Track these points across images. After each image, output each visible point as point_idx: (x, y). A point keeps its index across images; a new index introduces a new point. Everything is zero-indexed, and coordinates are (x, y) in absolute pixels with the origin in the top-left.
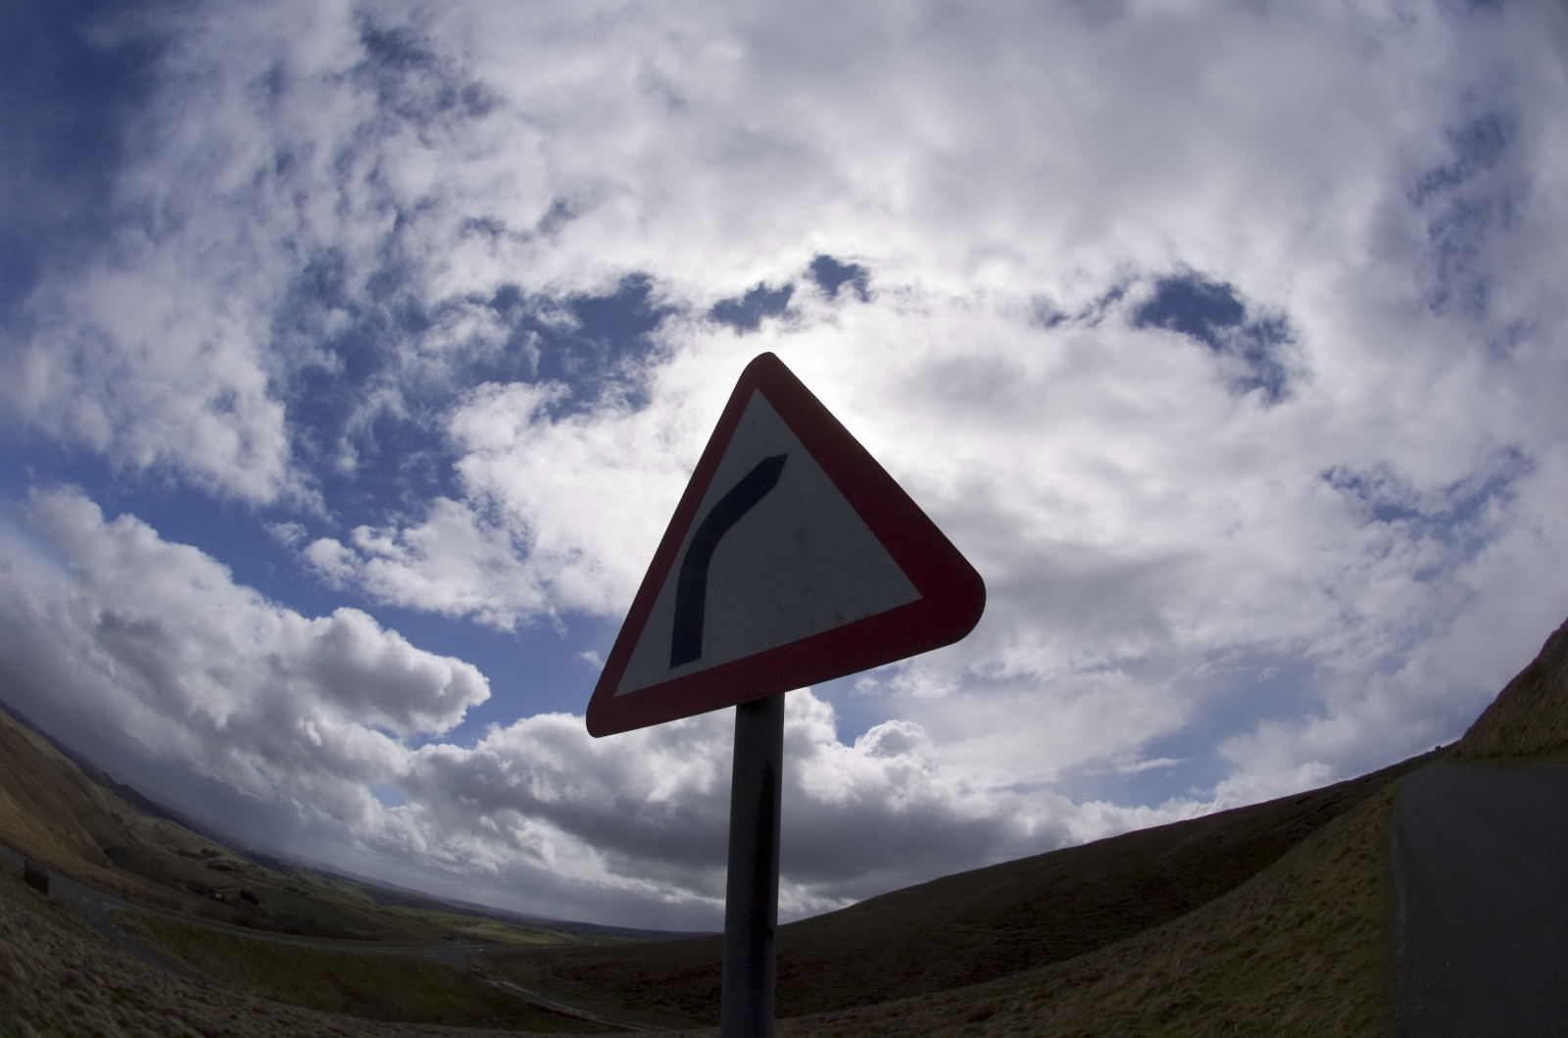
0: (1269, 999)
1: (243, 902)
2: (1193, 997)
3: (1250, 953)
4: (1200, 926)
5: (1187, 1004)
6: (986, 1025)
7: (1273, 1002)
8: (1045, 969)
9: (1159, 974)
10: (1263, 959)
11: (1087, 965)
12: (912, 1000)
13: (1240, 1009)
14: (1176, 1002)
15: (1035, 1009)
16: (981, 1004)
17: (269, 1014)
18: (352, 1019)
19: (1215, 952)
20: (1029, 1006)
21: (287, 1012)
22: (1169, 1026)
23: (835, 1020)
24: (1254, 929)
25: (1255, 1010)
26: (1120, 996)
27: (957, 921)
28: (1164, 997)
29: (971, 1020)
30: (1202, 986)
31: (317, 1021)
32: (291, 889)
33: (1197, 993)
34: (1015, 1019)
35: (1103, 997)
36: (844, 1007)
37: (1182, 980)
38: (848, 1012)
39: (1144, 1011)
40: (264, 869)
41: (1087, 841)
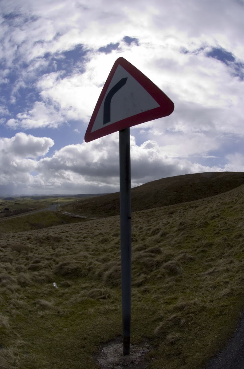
0: (235, 220)
1: (6, 211)
2: (219, 215)
3: (231, 207)
4: (220, 198)
5: (217, 216)
6: (173, 215)
7: (236, 221)
8: (186, 203)
9: (211, 208)
10: (234, 209)
11: (195, 203)
12: (156, 208)
13: (229, 220)
14: (215, 215)
15: (184, 212)
16: (171, 210)
17: (16, 236)
18: (33, 231)
19: (223, 205)
20: (182, 211)
21: (19, 234)
22: (213, 221)
23: (139, 213)
24: (232, 202)
25: (232, 221)
26: (202, 211)
27: (166, 189)
28: (212, 214)
29: (169, 214)
30: (221, 212)
31: (26, 234)
32: (16, 203)
33: (219, 214)
34: (179, 214)
35: (199, 211)
36: (141, 210)
37: (216, 210)
38: (142, 211)
39: (208, 216)
40: (9, 201)
41: (195, 173)
